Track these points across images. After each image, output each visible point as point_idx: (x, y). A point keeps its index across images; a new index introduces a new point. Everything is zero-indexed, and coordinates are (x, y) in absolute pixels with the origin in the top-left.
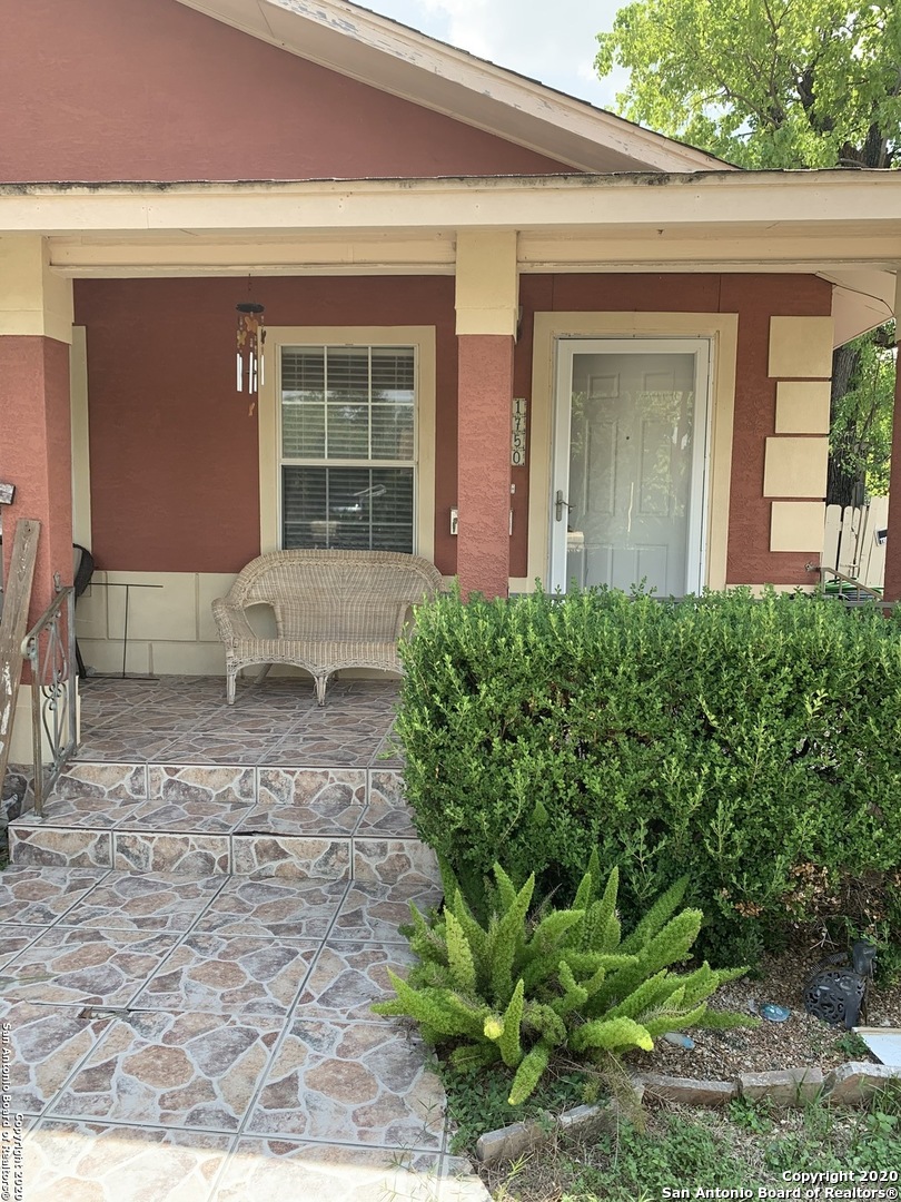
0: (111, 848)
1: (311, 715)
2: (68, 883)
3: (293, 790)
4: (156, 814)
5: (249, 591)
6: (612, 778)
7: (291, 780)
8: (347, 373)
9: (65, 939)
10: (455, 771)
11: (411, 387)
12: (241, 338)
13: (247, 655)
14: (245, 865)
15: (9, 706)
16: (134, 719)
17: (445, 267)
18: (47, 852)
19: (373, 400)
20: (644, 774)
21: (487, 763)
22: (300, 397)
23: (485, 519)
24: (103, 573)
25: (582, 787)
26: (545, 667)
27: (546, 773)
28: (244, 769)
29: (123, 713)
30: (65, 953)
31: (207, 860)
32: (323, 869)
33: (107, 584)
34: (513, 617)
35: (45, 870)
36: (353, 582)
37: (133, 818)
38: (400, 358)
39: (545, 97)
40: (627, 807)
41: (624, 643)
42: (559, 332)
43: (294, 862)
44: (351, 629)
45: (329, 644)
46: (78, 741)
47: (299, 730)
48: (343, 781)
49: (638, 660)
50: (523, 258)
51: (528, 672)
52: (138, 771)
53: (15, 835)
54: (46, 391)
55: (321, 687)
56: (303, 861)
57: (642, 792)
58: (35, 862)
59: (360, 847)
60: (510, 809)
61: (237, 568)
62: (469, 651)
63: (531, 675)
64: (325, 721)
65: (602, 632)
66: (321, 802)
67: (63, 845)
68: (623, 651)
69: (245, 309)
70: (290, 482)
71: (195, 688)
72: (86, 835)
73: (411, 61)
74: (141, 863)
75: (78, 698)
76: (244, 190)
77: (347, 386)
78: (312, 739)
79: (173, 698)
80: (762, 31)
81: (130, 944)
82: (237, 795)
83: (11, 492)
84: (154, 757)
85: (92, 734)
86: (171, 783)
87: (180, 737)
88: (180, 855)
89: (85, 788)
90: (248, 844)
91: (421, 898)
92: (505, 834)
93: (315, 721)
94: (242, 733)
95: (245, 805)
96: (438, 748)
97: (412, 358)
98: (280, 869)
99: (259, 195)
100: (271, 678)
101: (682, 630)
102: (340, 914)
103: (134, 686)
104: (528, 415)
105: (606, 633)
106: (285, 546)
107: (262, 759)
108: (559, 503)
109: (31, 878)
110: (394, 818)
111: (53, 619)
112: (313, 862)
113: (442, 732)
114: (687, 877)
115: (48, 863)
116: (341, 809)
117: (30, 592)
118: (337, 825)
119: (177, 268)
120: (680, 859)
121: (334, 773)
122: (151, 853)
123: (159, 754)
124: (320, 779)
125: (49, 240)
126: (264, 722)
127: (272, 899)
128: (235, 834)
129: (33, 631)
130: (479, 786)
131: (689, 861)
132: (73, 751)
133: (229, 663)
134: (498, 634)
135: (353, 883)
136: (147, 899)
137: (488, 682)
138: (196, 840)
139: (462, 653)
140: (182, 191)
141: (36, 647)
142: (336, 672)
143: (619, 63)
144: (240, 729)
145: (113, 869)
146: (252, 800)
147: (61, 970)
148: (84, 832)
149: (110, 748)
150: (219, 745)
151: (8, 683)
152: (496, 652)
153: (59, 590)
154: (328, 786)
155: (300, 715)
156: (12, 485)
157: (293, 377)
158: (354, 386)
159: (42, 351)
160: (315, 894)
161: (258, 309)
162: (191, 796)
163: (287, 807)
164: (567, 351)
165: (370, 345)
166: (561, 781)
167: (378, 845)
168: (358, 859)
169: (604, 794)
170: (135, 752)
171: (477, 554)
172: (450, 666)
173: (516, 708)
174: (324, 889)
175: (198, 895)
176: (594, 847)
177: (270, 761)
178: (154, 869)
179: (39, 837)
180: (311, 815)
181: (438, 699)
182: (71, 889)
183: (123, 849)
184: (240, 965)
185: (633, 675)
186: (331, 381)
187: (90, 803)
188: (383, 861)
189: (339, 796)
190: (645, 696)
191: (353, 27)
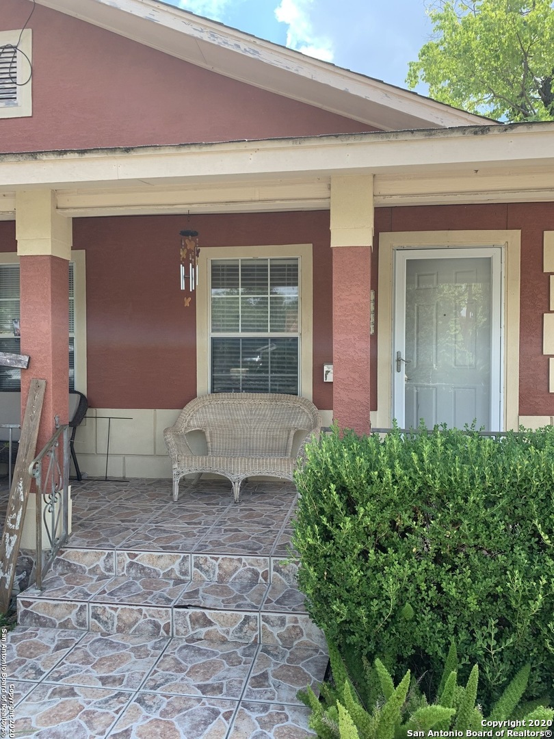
0: (87, 615)
1: (230, 511)
2: (56, 643)
3: (217, 571)
4: (120, 588)
5: (189, 422)
6: (464, 583)
7: (216, 564)
8: (254, 276)
9: (48, 695)
10: (340, 575)
11: (296, 284)
12: (183, 254)
13: (187, 466)
14: (182, 630)
15: (21, 509)
16: (110, 513)
17: (323, 201)
18: (43, 617)
19: (271, 293)
20: (490, 582)
21: (364, 569)
22: (223, 293)
23: (353, 375)
24: (94, 410)
25: (440, 589)
26: (409, 494)
27: (411, 578)
28: (182, 555)
29: (103, 508)
30: (46, 708)
31: (155, 625)
32: (239, 635)
33: (96, 417)
34: (382, 454)
35: (41, 631)
36: (258, 415)
37: (104, 592)
38: (289, 266)
39: (386, 91)
40: (478, 608)
41: (473, 477)
42: (396, 245)
43: (218, 628)
44: (256, 447)
45: (241, 459)
46: (70, 531)
47: (221, 523)
48: (252, 565)
49: (485, 491)
50: (377, 193)
51: (396, 498)
52: (109, 555)
53: (21, 605)
54: (52, 292)
55: (237, 489)
56: (224, 629)
57: (489, 595)
58: (34, 624)
59: (266, 620)
60: (383, 606)
61: (181, 406)
62: (349, 481)
63: (398, 501)
64: (239, 515)
65: (455, 468)
66: (237, 581)
67: (54, 612)
68: (472, 484)
69: (185, 234)
70: (217, 348)
71: (152, 488)
72: (70, 606)
73: (296, 72)
74: (108, 627)
75: (70, 502)
76: (184, 150)
77: (254, 284)
78: (231, 530)
79: (137, 496)
80: (516, 56)
81: (95, 700)
82: (178, 573)
83: (27, 360)
84: (121, 544)
85: (80, 525)
86: (131, 564)
87: (140, 528)
88: (136, 622)
89: (73, 567)
90: (184, 615)
91: (312, 661)
92: (380, 625)
93: (232, 515)
94: (181, 525)
95: (183, 582)
96: (325, 556)
97: (297, 266)
98: (207, 634)
99: (194, 153)
100: (202, 480)
101: (519, 467)
102: (252, 675)
103: (112, 486)
104: (376, 301)
105: (458, 469)
106: (213, 392)
107: (195, 547)
108: (399, 360)
109: (30, 637)
110: (290, 596)
111: (53, 448)
112: (232, 630)
113: (329, 545)
114: (528, 667)
115: (43, 625)
116: (251, 586)
117: (38, 429)
118: (249, 601)
119: (140, 208)
120: (521, 649)
121: (246, 559)
122: (116, 619)
123: (124, 542)
124: (236, 563)
125: (56, 191)
126: (197, 516)
127: (202, 660)
128: (176, 607)
129: (38, 457)
130: (358, 587)
131: (528, 652)
132: (65, 540)
133: (175, 472)
134: (372, 468)
135: (261, 648)
136: (110, 658)
137: (364, 505)
138: (147, 611)
139: (344, 482)
140: (141, 153)
141: (40, 469)
142: (247, 478)
143: (423, 80)
144: (181, 521)
145: (88, 631)
146: (189, 578)
147: (43, 725)
148: (69, 603)
149: (91, 537)
150: (166, 535)
151: (22, 493)
152: (370, 482)
153: (58, 427)
154: (241, 569)
155: (222, 510)
156: (28, 356)
157: (219, 280)
158: (258, 284)
159: (49, 266)
160: (233, 656)
161: (194, 234)
162: (146, 574)
163: (213, 584)
164: (402, 258)
165: (269, 257)
166: (423, 584)
167: (279, 618)
168: (264, 628)
169: (458, 596)
170: (107, 540)
171: (347, 400)
172: (335, 493)
173: (386, 526)
174: (239, 651)
175: (148, 655)
176: (452, 639)
177: (201, 549)
178: (118, 631)
179: (37, 607)
180: (230, 592)
181: (325, 519)
182: (58, 648)
183: (96, 616)
184: (176, 723)
185: (481, 503)
186: (243, 282)
187: (75, 578)
188: (283, 630)
189: (250, 576)
190: (490, 519)
191: (258, 52)
